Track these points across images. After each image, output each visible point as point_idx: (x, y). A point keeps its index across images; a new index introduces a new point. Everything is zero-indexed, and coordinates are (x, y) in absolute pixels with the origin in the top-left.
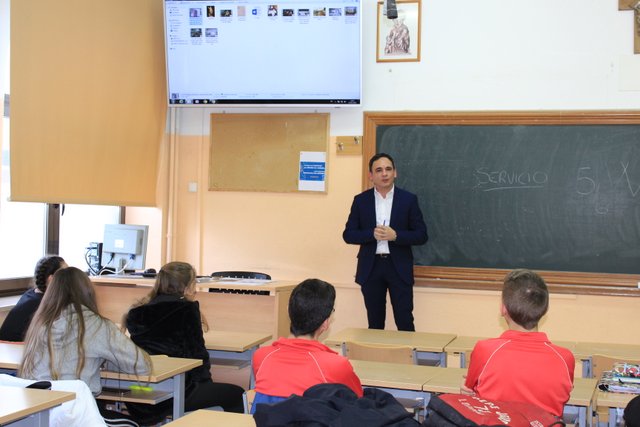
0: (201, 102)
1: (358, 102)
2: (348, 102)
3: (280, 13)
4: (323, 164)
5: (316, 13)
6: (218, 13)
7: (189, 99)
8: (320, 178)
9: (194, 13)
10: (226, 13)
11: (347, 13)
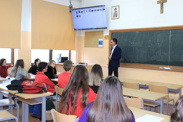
0: (79, 30)
1: (106, 28)
2: (105, 28)
3: (91, 11)
4: (102, 41)
5: (97, 10)
6: (80, 12)
7: (77, 29)
8: (102, 44)
9: (77, 12)
10: (82, 12)
11: (103, 10)
